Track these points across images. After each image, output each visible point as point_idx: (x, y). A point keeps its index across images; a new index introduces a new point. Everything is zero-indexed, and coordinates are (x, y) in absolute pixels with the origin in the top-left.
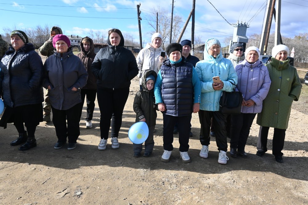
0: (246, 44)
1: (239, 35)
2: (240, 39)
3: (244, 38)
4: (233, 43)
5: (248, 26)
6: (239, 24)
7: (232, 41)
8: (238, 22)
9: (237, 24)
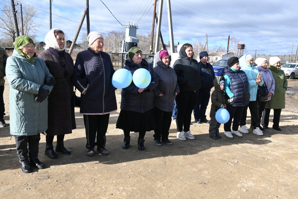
0: (137, 44)
1: (131, 36)
2: (133, 39)
3: (136, 38)
4: (126, 43)
5: (137, 28)
6: (130, 26)
7: (124, 41)
8: (129, 23)
9: (129, 26)
